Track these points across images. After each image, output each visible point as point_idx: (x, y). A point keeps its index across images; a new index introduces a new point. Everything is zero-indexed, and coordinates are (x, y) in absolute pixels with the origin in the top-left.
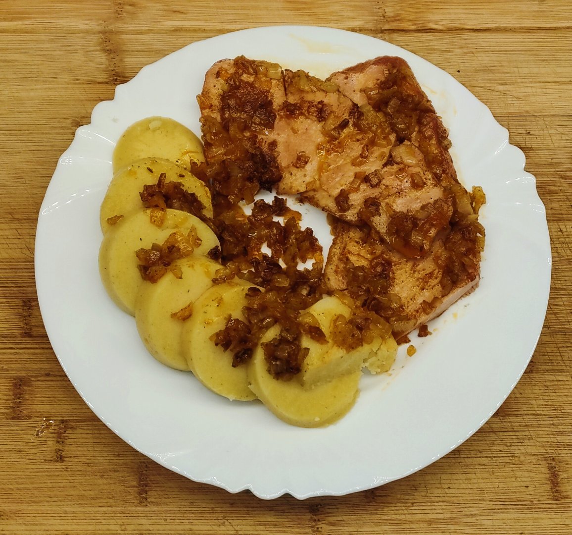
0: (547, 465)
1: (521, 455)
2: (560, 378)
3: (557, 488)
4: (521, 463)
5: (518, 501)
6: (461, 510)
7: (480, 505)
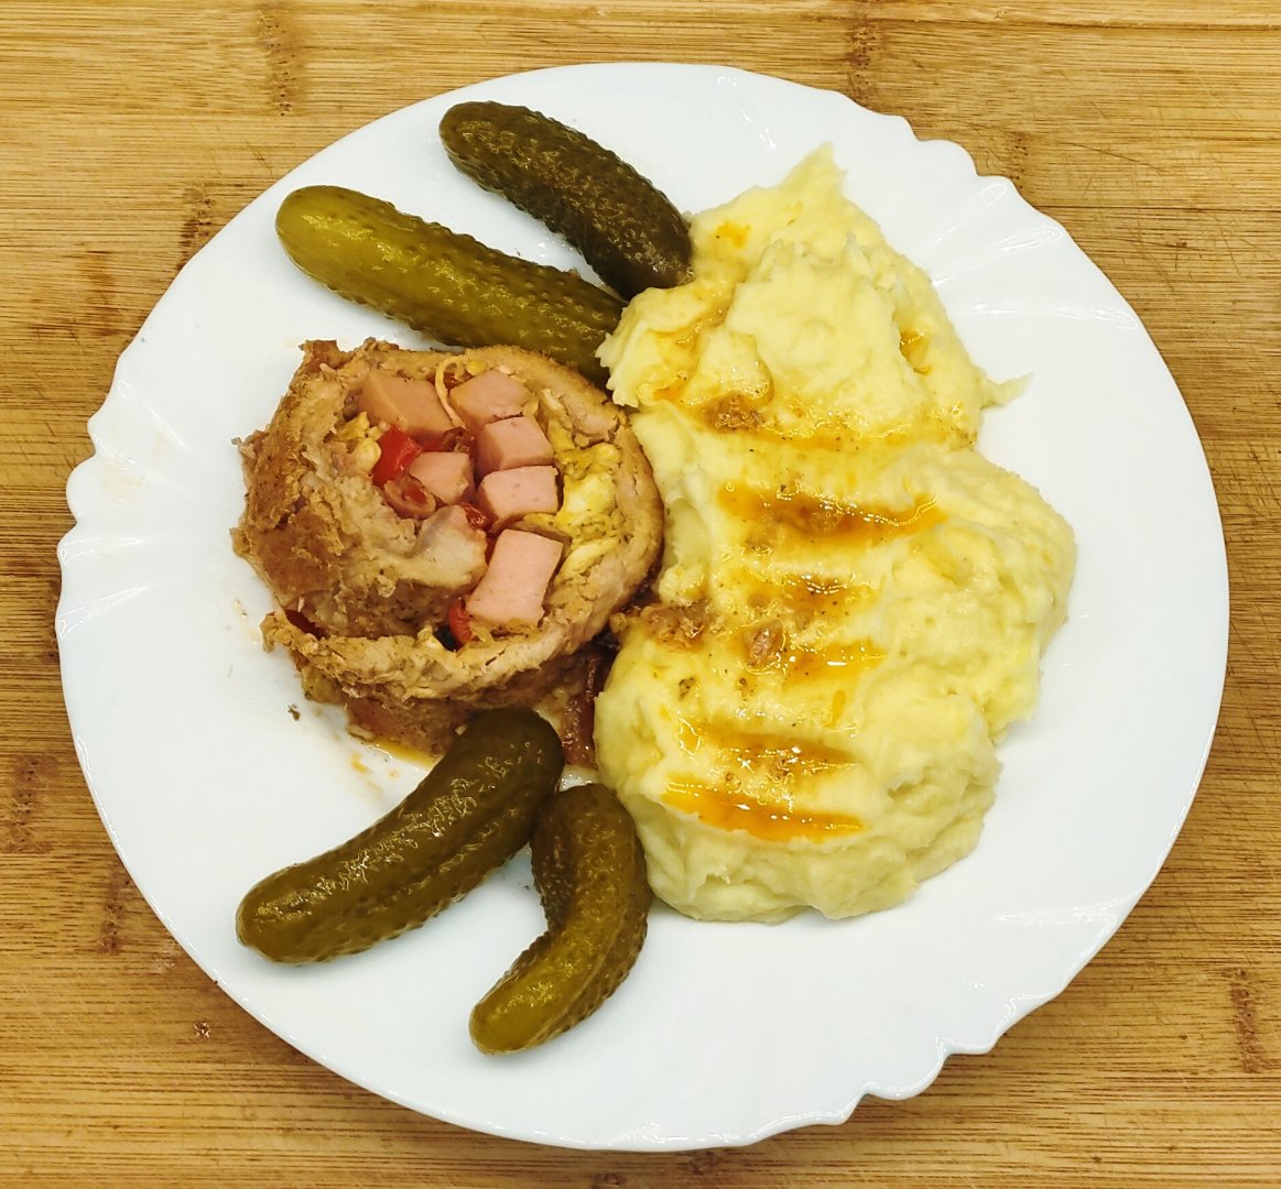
0: (1229, 988)
1: (1170, 962)
2: (1256, 787)
3: (1253, 1043)
4: (1170, 981)
5: (1163, 1071)
6: (1031, 1089)
7: (1076, 1079)
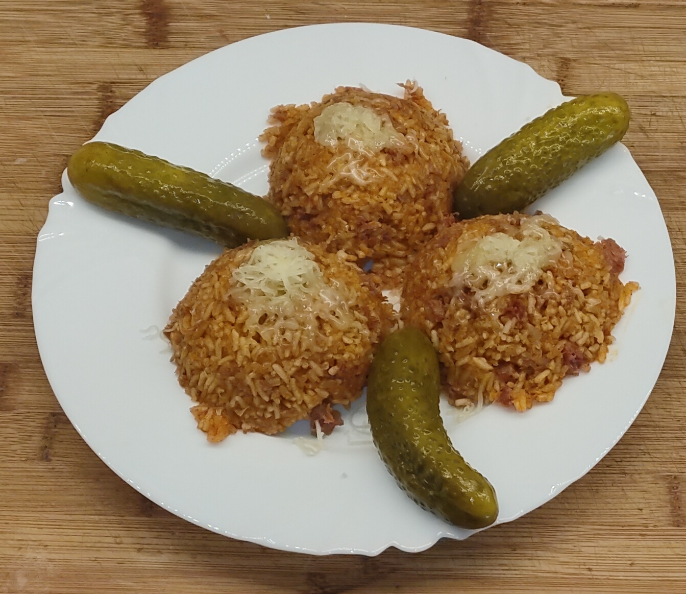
0: (667, 485)
1: (634, 472)
2: (685, 385)
4: (634, 481)
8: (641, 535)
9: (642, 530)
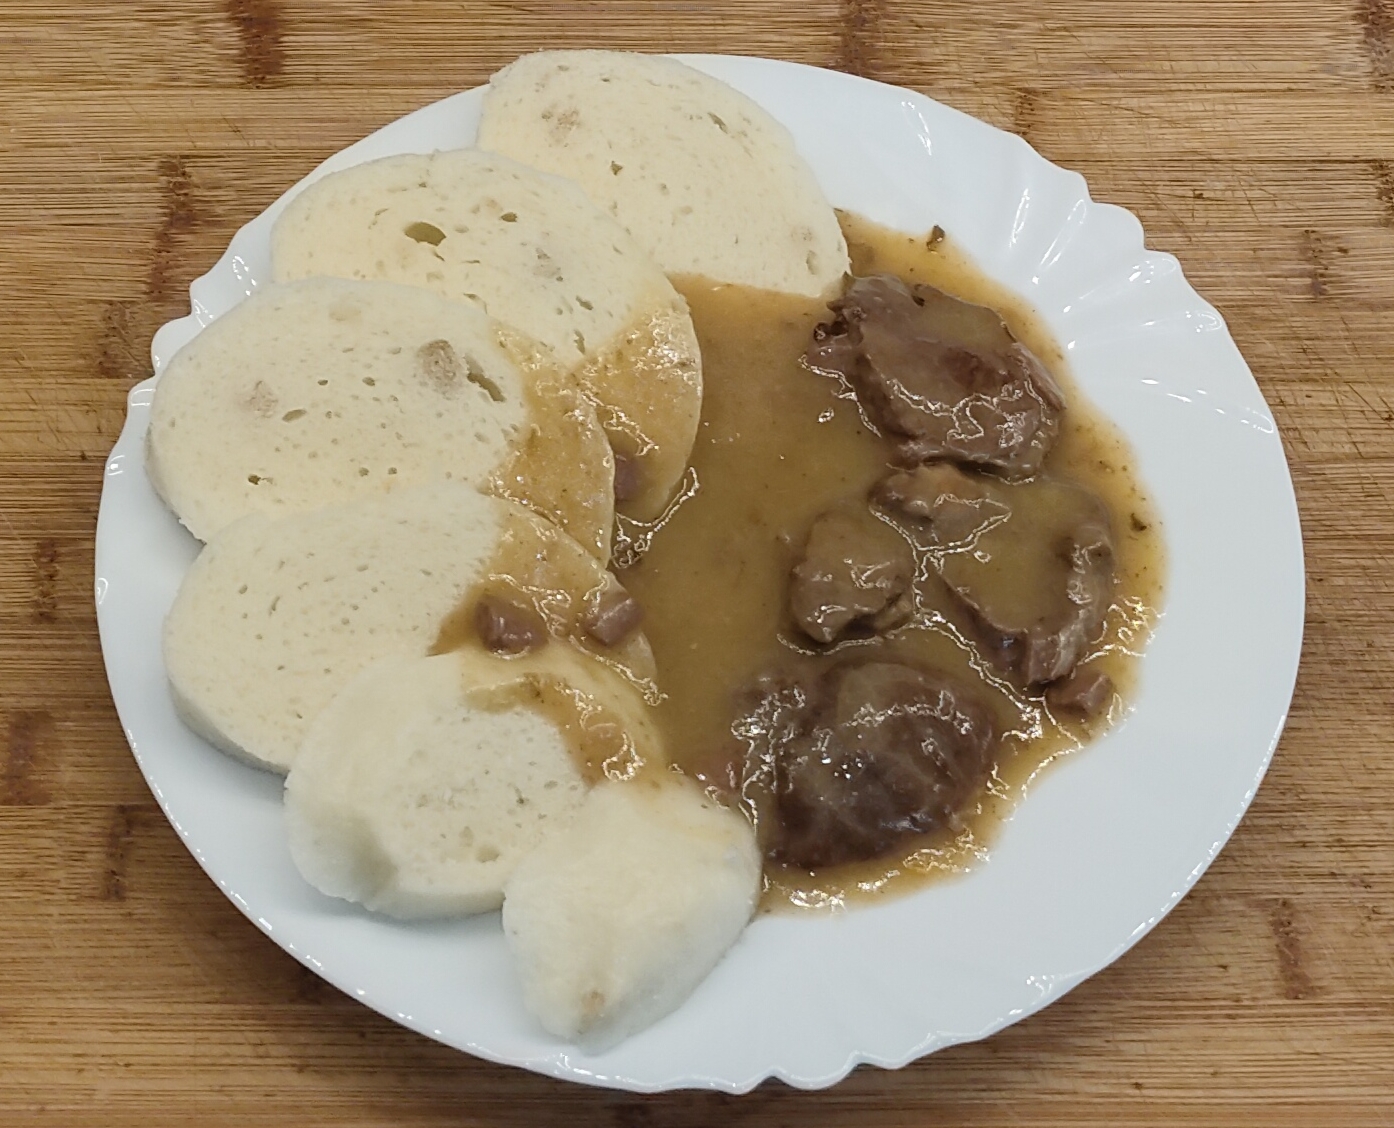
0: (1271, 919)
8: (1229, 1016)
9: (1231, 1008)
